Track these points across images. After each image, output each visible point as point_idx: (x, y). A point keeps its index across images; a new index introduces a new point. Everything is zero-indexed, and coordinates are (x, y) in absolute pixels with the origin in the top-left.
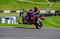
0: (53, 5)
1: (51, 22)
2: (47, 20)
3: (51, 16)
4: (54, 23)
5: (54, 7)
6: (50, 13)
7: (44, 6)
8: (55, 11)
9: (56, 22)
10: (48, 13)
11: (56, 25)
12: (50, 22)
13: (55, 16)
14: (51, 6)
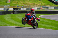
0: (11, 2)
1: (10, 20)
2: (5, 18)
3: (9, 14)
4: (12, 21)
5: (12, 4)
6: (8, 10)
7: (1, 3)
8: (13, 9)
9: (15, 20)
10: (6, 11)
11: (15, 23)
12: (8, 20)
13: (13, 13)
14: (9, 3)
